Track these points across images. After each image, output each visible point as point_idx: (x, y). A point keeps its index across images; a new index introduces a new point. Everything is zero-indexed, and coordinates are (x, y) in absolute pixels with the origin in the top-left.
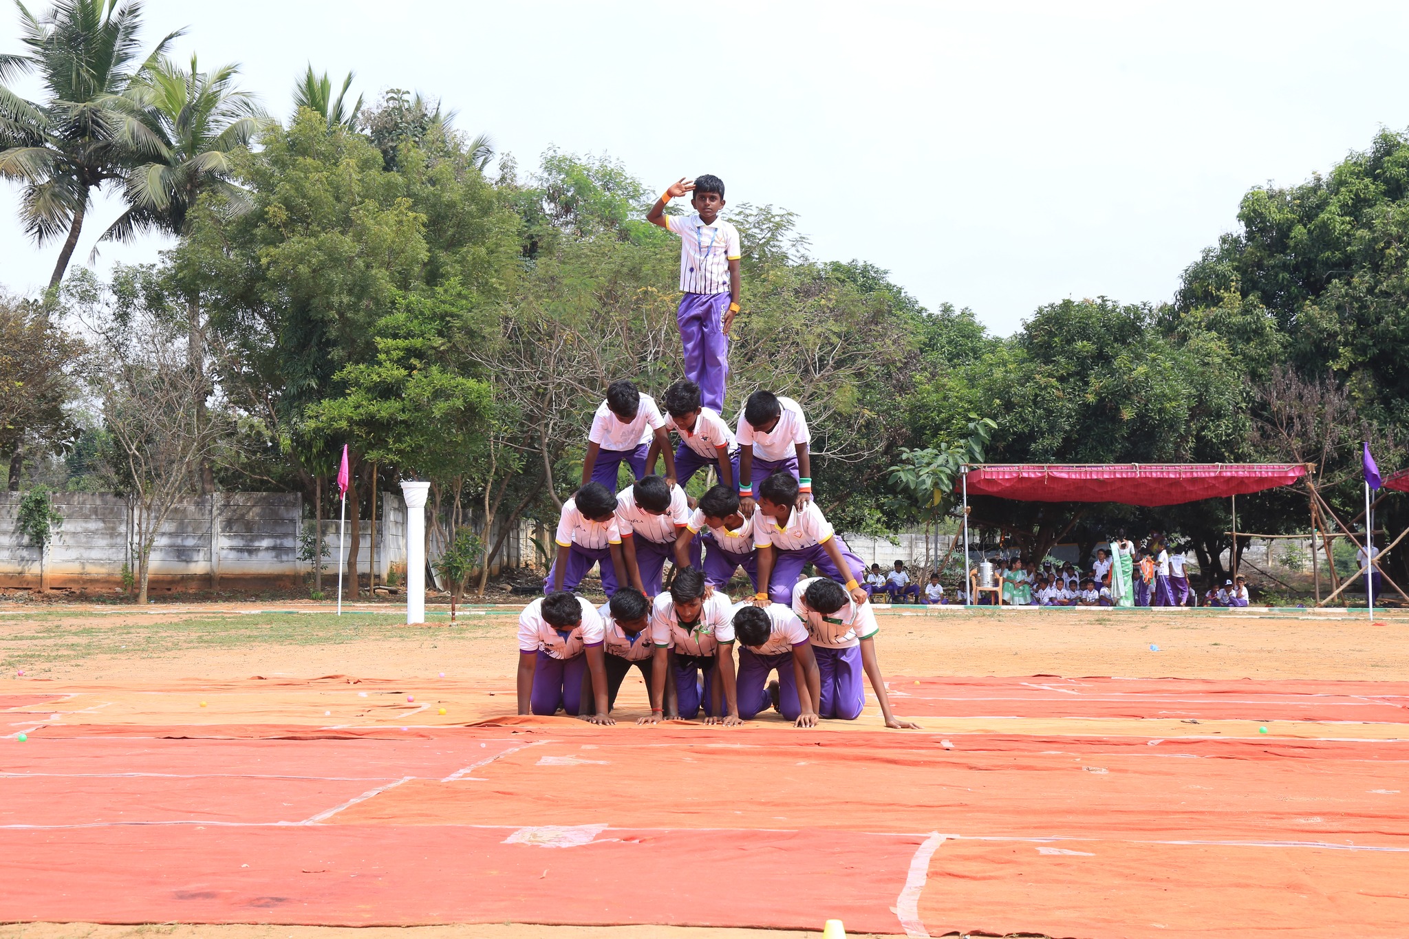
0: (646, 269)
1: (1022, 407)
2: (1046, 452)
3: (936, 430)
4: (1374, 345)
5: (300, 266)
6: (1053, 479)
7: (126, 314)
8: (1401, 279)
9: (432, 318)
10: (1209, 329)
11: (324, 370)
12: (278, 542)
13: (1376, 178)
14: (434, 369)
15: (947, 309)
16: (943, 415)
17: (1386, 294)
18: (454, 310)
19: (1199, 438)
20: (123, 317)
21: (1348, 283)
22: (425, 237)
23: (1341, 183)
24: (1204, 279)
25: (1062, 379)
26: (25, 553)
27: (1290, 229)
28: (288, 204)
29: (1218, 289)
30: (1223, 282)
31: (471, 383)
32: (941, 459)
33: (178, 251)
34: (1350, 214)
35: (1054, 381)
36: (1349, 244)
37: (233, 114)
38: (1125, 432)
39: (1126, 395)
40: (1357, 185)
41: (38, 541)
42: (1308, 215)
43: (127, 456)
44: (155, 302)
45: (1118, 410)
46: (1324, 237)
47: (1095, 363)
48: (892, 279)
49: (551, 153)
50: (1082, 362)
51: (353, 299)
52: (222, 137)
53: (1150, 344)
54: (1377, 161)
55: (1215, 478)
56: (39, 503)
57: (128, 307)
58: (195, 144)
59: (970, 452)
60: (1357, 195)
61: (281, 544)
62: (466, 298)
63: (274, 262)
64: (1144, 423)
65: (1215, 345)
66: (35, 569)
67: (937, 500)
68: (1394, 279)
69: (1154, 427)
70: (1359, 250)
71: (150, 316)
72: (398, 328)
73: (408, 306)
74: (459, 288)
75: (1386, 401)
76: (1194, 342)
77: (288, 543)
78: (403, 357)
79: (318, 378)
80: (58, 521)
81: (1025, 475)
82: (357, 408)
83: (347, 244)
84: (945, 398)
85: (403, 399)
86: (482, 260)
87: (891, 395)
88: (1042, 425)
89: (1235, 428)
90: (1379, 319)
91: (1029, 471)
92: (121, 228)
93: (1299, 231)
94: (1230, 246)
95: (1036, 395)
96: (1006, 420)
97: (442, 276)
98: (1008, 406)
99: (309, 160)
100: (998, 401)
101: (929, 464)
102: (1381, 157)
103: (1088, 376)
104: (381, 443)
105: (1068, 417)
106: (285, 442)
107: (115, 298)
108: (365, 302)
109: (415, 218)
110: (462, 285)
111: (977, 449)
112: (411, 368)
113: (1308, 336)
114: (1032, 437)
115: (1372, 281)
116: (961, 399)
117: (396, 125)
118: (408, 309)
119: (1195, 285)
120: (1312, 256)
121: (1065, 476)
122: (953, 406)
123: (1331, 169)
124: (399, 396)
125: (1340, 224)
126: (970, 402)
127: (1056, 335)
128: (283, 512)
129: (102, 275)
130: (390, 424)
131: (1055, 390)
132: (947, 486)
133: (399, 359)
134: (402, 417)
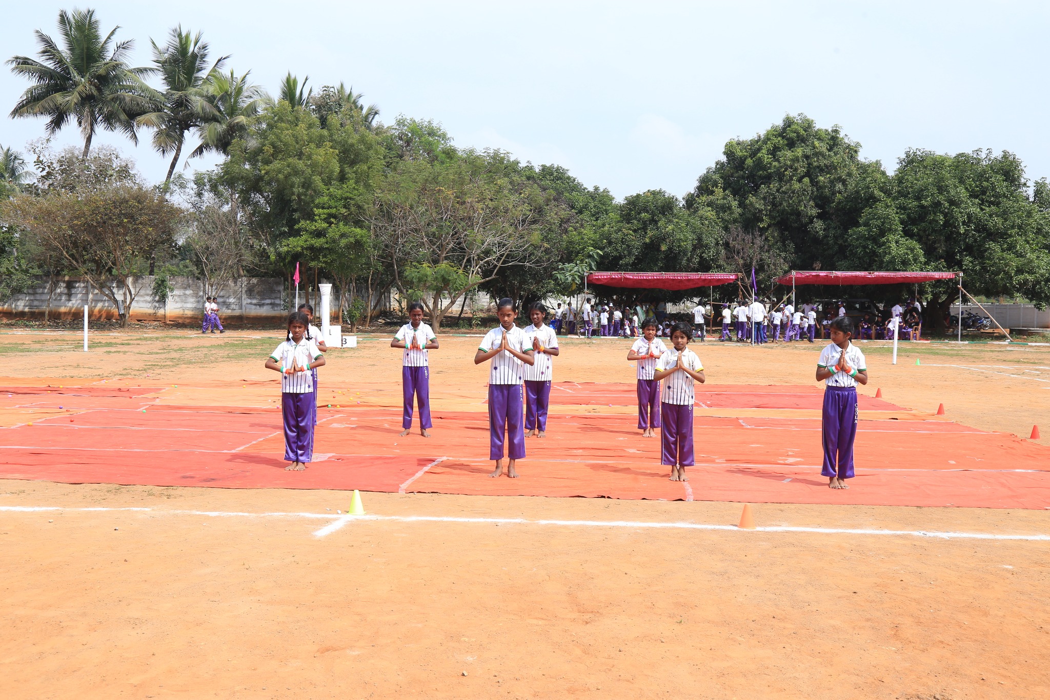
0: (440, 178)
1: (616, 244)
2: (627, 265)
3: (576, 254)
4: (779, 216)
5: (280, 175)
6: (626, 279)
7: (201, 194)
8: (791, 186)
9: (341, 200)
10: (708, 205)
11: (291, 223)
12: (273, 301)
13: (783, 137)
14: (341, 224)
15: (596, 189)
16: (581, 247)
17: (785, 193)
18: (351, 195)
19: (701, 257)
20: (199, 195)
21: (769, 187)
22: (338, 161)
23: (769, 139)
24: (707, 182)
25: (635, 231)
26: (157, 305)
27: (745, 159)
28: (273, 145)
29: (713, 187)
30: (715, 184)
31: (358, 230)
32: (576, 269)
33: (224, 164)
34: (771, 154)
35: (631, 232)
36: (770, 168)
37: (251, 97)
38: (663, 256)
39: (664, 239)
40: (776, 140)
41: (163, 300)
42: (754, 154)
43: (201, 261)
44: (214, 189)
45: (660, 246)
46: (759, 164)
47: (650, 224)
48: (570, 174)
49: (400, 117)
50: (644, 223)
51: (304, 190)
52: (245, 109)
53: (675, 215)
54: (784, 129)
55: (698, 279)
56: (163, 281)
57: (201, 190)
58: (233, 111)
59: (590, 265)
60: (775, 145)
62: (358, 190)
63: (267, 172)
64: (672, 252)
65: (709, 213)
66: (161, 312)
67: (574, 287)
68: (788, 186)
69: (676, 254)
70: (774, 171)
71: (212, 195)
72: (324, 204)
73: (329, 193)
74: (354, 185)
75: (783, 242)
76: (701, 212)
77: (277, 301)
78: (327, 218)
79: (289, 227)
80: (172, 290)
81: (614, 277)
82: (305, 241)
83: (300, 165)
85: (327, 238)
86: (365, 172)
87: (561, 235)
88: (625, 252)
89: (717, 253)
90: (781, 204)
91: (615, 275)
92: (200, 150)
93: (749, 162)
94: (720, 166)
95: (623, 238)
96: (608, 250)
97: (347, 179)
98: (609, 244)
99: (283, 125)
100: (604, 241)
101: (571, 270)
102: (786, 128)
103: (647, 229)
105: (637, 249)
106: (273, 258)
107: (195, 186)
108: (309, 192)
109: (333, 152)
110: (355, 183)
111: (593, 264)
112: (330, 223)
113: (750, 211)
115: (779, 186)
116: (589, 239)
117: (327, 103)
118: (330, 195)
119: (703, 185)
120: (754, 173)
121: (632, 277)
122: (586, 242)
123: (765, 132)
124: (326, 236)
125: (767, 159)
126: (594, 240)
127: (633, 211)
128: (275, 287)
129: (189, 175)
130: (321, 249)
131: (631, 236)
132: (578, 281)
133: (325, 219)
134: (326, 246)
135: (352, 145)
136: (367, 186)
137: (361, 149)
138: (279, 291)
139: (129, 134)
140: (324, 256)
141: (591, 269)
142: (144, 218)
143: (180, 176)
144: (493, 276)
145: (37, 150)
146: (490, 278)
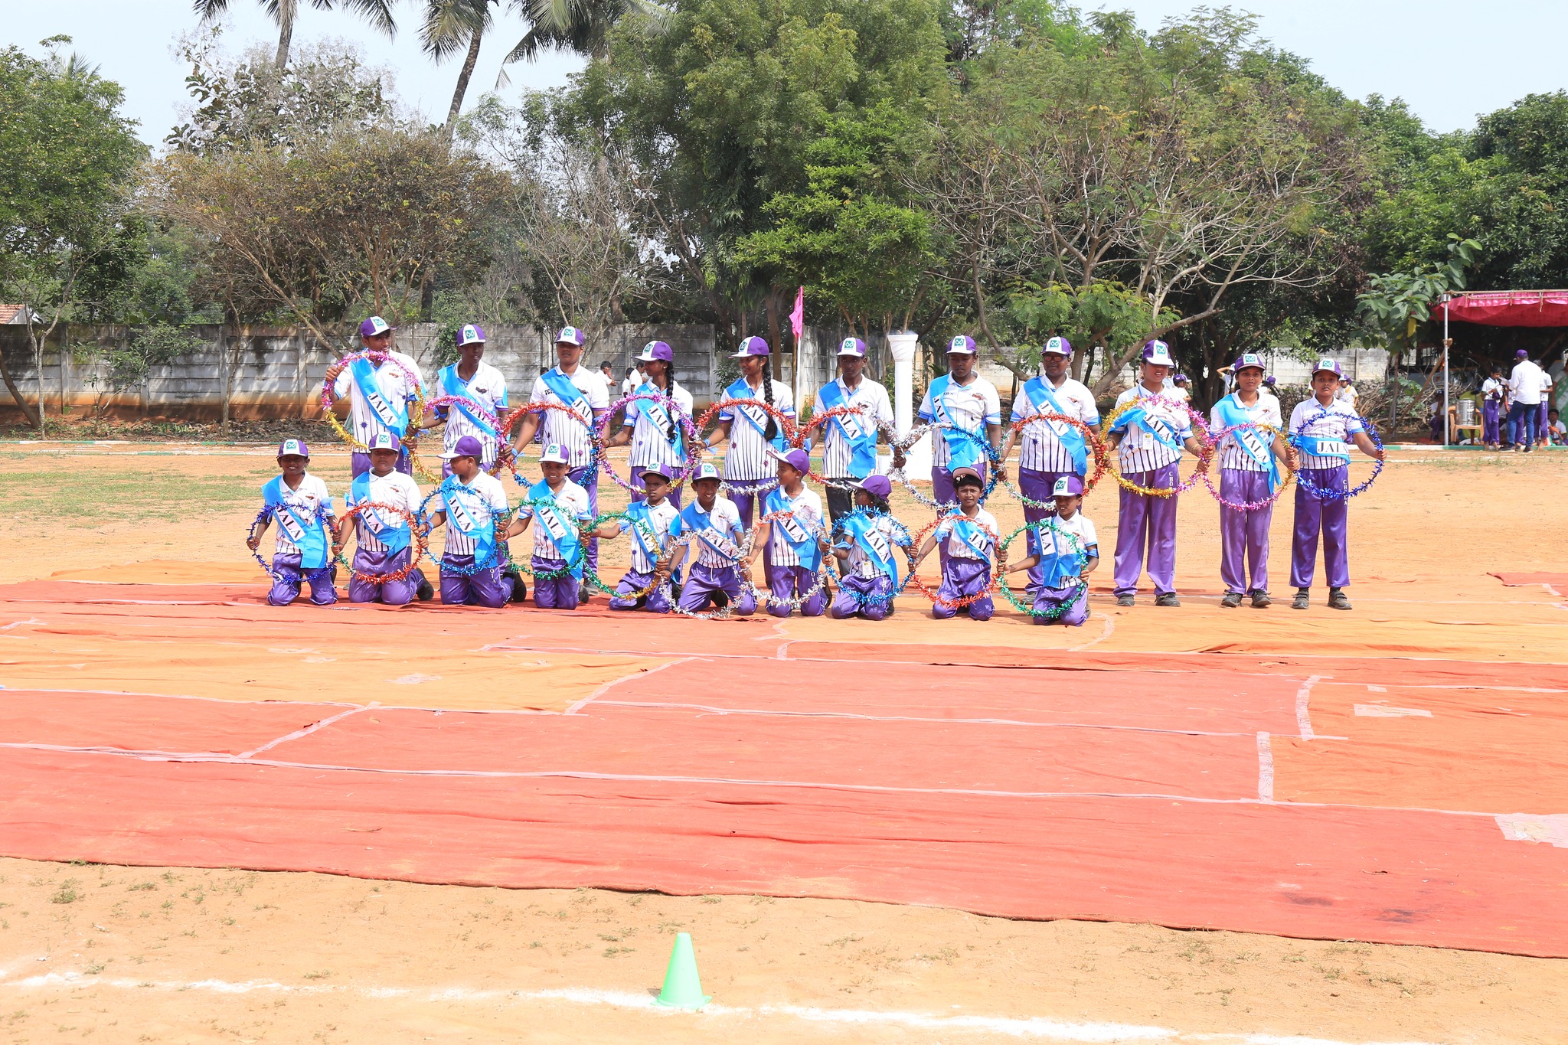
0: (1097, 84)
1: (1505, 223)
2: (1530, 272)
3: (1401, 251)
5: (729, 91)
6: (1548, 306)
7: (538, 140)
9: (863, 143)
11: (750, 200)
12: (692, 375)
14: (867, 198)
15: (1375, 101)
16: (1410, 234)
18: (887, 133)
20: (534, 142)
22: (855, 56)
25: (1551, 190)
28: (711, 22)
31: (908, 213)
32: (1416, 287)
33: (587, 72)
35: (1542, 194)
43: (551, 288)
44: (566, 129)
51: (780, 124)
57: (539, 133)
59: (1449, 277)
61: (695, 377)
62: (897, 120)
63: (701, 87)
67: (1413, 329)
71: (561, 142)
72: (829, 154)
73: (836, 131)
74: (892, 110)
77: (701, 376)
78: (835, 186)
79: (746, 209)
81: (1517, 303)
82: (788, 240)
83: (774, 66)
84: (1411, 215)
85: (835, 231)
86: (914, 77)
88: (1528, 242)
91: (1525, 298)
92: (527, 46)
95: (1522, 210)
96: (1487, 238)
97: (871, 94)
98: (1488, 222)
100: (1476, 218)
101: (1402, 291)
104: (814, 277)
105: (1558, 233)
106: (711, 278)
107: (525, 124)
108: (795, 128)
109: (846, 35)
110: (894, 106)
111: (1457, 274)
112: (843, 197)
114: (1514, 256)
116: (1430, 215)
118: (837, 134)
121: (1563, 302)
122: (1421, 222)
124: (831, 227)
126: (1439, 218)
128: (696, 345)
129: (512, 99)
130: (824, 257)
131: (1544, 205)
132: (1424, 316)
133: (831, 188)
134: (836, 249)
135: (880, 19)
136: (918, 109)
137: (898, 27)
138: (706, 354)
139: (375, 16)
140: (830, 274)
141: (1452, 285)
142: (443, 195)
143: (492, 102)
144: (1211, 310)
145: (193, 52)
146: (1204, 314)
